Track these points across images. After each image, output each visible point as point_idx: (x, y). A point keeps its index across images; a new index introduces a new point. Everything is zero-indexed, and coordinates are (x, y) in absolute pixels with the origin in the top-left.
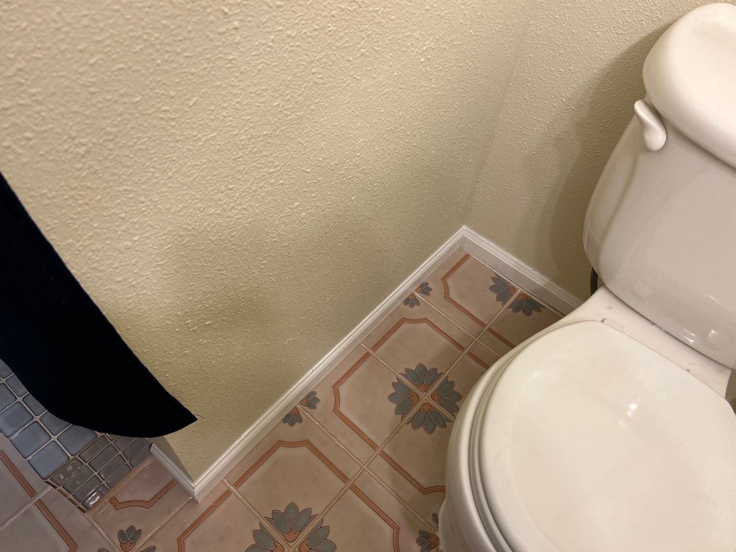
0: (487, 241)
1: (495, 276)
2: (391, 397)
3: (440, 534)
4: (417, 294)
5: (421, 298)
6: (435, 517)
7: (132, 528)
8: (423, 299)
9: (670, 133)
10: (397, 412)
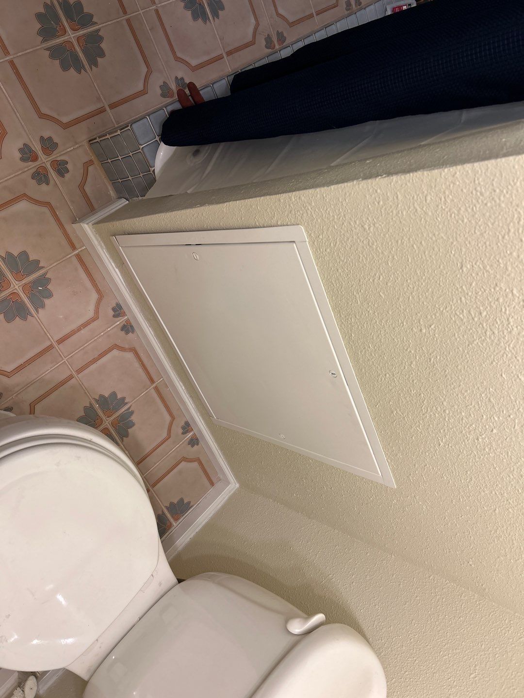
0: (222, 503)
1: (191, 504)
2: (114, 394)
4: (191, 434)
5: (187, 437)
6: (10, 409)
7: (68, 171)
8: (186, 439)
9: (298, 638)
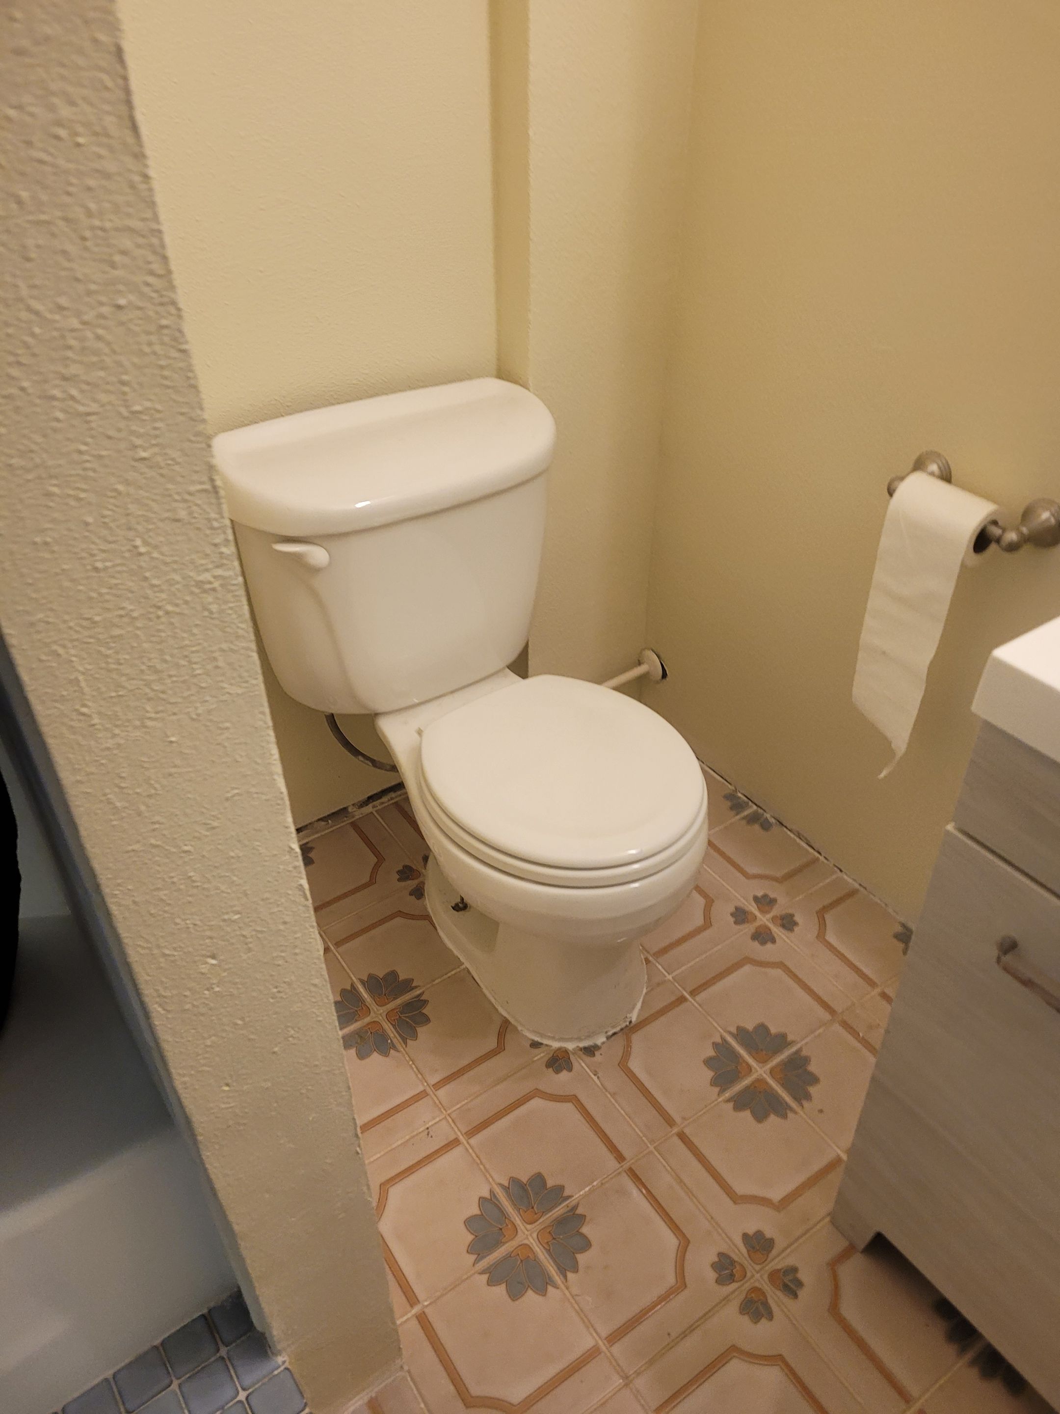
3: (556, 1045)
6: (535, 1045)
10: (385, 1054)
